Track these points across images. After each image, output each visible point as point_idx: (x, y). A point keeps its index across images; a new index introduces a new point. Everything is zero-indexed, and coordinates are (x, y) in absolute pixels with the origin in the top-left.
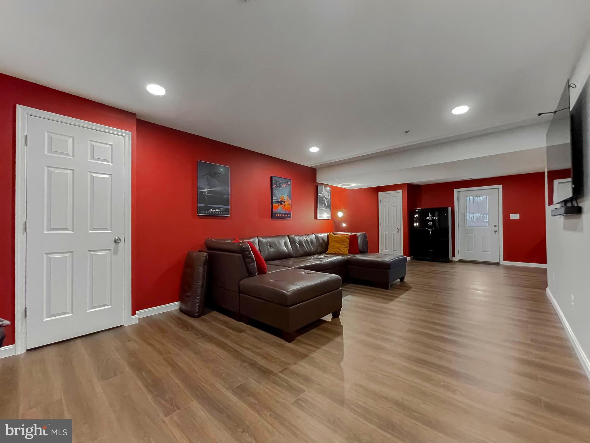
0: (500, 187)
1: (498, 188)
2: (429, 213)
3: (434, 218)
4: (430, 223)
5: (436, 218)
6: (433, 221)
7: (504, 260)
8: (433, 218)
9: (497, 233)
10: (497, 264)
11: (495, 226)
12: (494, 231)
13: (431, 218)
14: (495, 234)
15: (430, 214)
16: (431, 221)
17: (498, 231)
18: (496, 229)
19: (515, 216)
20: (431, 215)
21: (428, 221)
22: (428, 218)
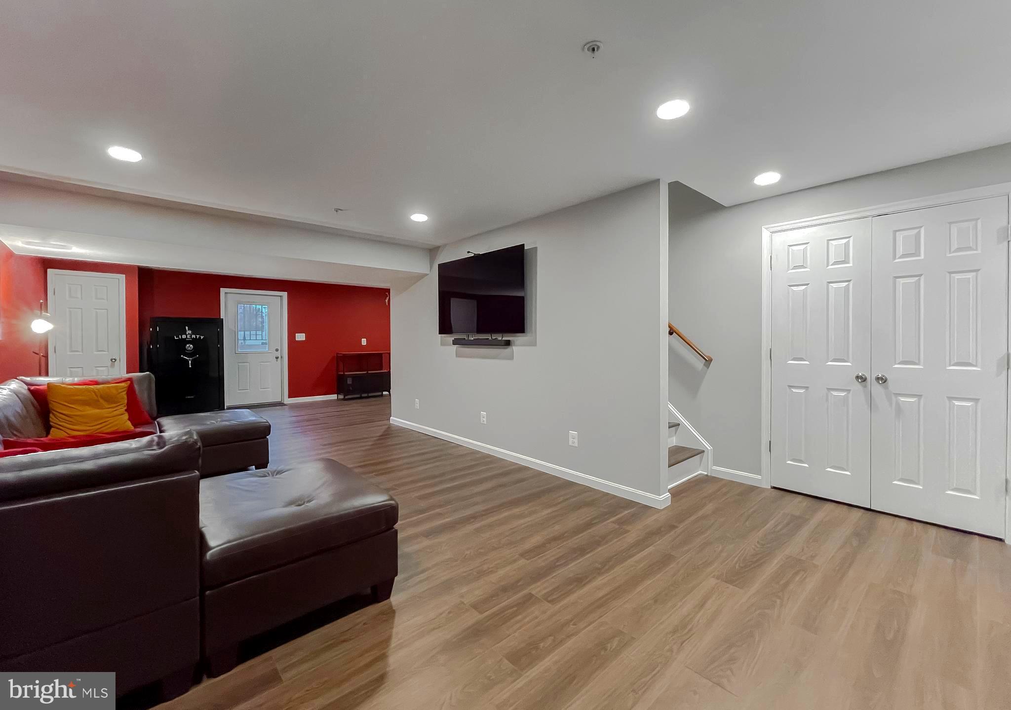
0: (285, 294)
1: (281, 296)
2: (187, 328)
3: (196, 337)
4: (190, 347)
5: (200, 337)
6: (192, 342)
7: (290, 397)
8: (194, 336)
9: (279, 359)
10: (281, 404)
11: (277, 350)
12: (276, 358)
13: (191, 336)
14: (277, 361)
15: (189, 329)
16: (189, 342)
17: (280, 357)
18: (278, 354)
19: (300, 337)
20: (190, 332)
21: (185, 342)
22: (184, 336)
